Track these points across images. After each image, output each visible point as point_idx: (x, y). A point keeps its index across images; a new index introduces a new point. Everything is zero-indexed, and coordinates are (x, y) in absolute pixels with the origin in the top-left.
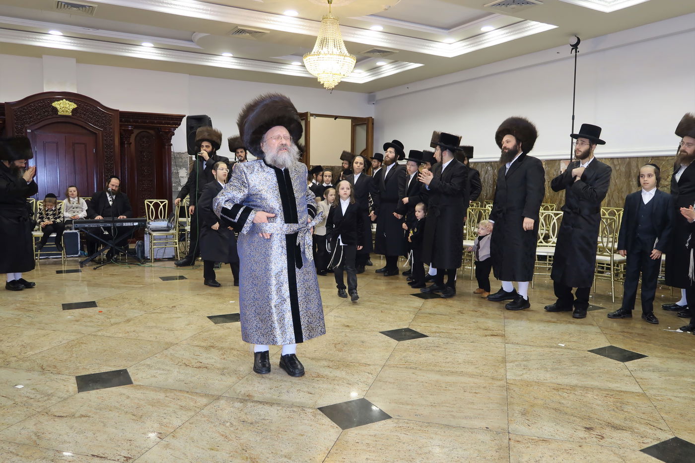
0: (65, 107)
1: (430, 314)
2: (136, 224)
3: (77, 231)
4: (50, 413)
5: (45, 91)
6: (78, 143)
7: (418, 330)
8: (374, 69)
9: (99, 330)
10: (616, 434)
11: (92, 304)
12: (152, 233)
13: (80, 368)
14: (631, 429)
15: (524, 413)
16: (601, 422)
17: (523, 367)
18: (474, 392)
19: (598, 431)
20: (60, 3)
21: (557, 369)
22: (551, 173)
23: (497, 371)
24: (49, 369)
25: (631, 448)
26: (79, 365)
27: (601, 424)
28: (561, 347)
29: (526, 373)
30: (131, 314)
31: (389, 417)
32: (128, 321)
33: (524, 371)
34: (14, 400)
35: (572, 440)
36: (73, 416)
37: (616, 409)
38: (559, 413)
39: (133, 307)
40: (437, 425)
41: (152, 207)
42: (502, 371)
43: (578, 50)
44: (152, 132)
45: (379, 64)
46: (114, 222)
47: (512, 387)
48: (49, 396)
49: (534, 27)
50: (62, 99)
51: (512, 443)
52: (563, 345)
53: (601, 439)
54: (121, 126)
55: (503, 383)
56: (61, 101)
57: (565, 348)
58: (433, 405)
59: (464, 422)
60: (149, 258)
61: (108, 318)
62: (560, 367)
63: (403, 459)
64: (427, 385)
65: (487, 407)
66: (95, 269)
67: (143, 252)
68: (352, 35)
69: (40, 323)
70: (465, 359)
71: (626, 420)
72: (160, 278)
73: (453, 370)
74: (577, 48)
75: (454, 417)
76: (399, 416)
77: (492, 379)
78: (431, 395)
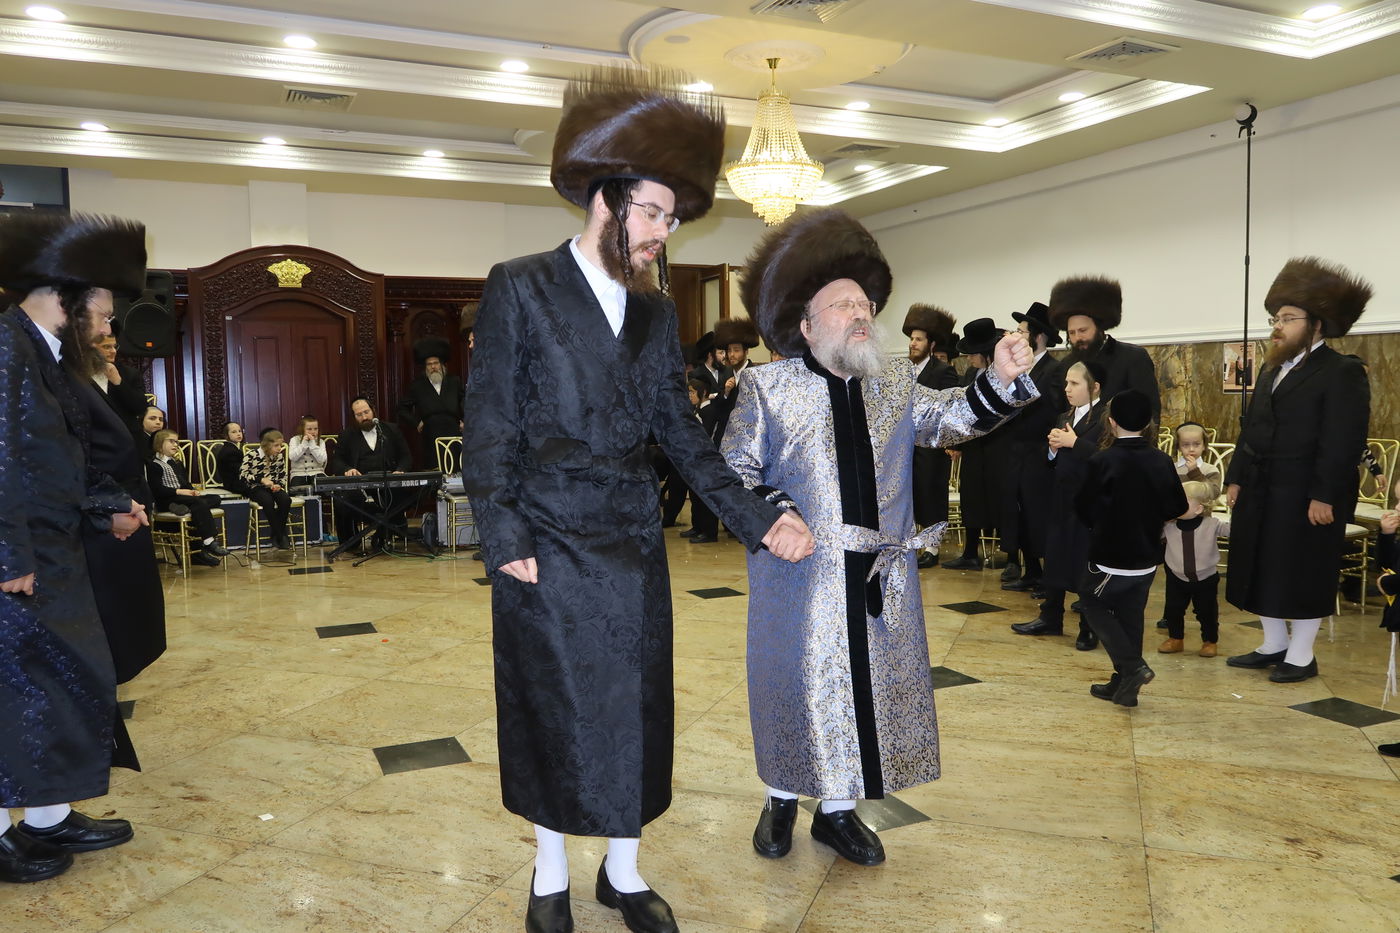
0: (291, 273)
1: (981, 641)
2: (424, 482)
3: (316, 497)
4: (347, 807)
5: (254, 246)
6: (312, 338)
7: (962, 670)
8: (851, 179)
9: (391, 673)
10: (1346, 852)
11: (366, 628)
12: (453, 498)
13: (376, 735)
14: (1373, 843)
15: (1170, 814)
16: (1316, 830)
17: (1165, 736)
18: (1076, 776)
19: (1311, 845)
20: (293, 93)
21: (1229, 738)
22: (1204, 367)
23: (1115, 743)
24: (324, 736)
25: (1373, 873)
26: (372, 730)
27: (1316, 834)
28: (1236, 701)
29: (1172, 745)
30: (439, 644)
31: (927, 819)
32: (437, 656)
33: (1168, 743)
34: (283, 786)
35: (1261, 858)
36: (385, 812)
37: (1344, 808)
38: (1237, 814)
39: (438, 631)
40: (1013, 832)
41: (447, 450)
42: (1125, 742)
43: (1253, 130)
44: (440, 311)
45: (859, 168)
46: (386, 479)
47: (1146, 769)
48: (339, 780)
49: (1163, 90)
50: (284, 259)
51: (1151, 862)
52: (1239, 697)
53: (1317, 858)
54: (387, 303)
55: (1129, 762)
56: (283, 263)
57: (1244, 703)
58: (1002, 799)
59: (1061, 828)
60: (445, 544)
61: (400, 652)
62: (1235, 735)
63: (958, 886)
64: (987, 764)
65: (1102, 803)
66: (355, 565)
67: (435, 532)
68: (812, 122)
69: (288, 660)
70: (1053, 722)
71: (1364, 827)
72: (475, 580)
73: (1035, 740)
74: (1251, 126)
75: (1042, 819)
76: (943, 816)
77: (1108, 755)
78: (997, 782)
